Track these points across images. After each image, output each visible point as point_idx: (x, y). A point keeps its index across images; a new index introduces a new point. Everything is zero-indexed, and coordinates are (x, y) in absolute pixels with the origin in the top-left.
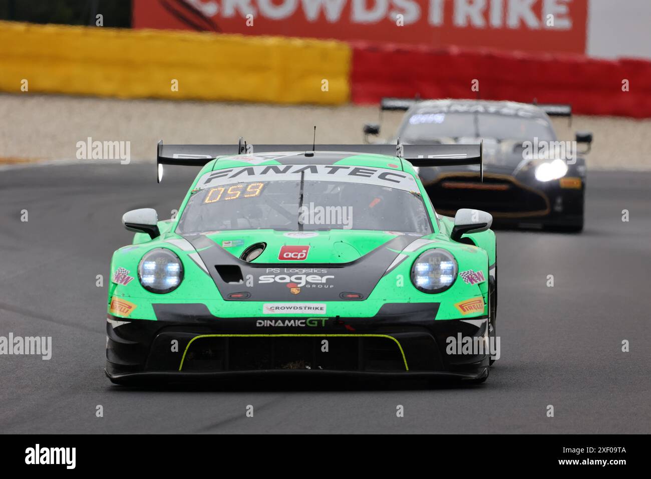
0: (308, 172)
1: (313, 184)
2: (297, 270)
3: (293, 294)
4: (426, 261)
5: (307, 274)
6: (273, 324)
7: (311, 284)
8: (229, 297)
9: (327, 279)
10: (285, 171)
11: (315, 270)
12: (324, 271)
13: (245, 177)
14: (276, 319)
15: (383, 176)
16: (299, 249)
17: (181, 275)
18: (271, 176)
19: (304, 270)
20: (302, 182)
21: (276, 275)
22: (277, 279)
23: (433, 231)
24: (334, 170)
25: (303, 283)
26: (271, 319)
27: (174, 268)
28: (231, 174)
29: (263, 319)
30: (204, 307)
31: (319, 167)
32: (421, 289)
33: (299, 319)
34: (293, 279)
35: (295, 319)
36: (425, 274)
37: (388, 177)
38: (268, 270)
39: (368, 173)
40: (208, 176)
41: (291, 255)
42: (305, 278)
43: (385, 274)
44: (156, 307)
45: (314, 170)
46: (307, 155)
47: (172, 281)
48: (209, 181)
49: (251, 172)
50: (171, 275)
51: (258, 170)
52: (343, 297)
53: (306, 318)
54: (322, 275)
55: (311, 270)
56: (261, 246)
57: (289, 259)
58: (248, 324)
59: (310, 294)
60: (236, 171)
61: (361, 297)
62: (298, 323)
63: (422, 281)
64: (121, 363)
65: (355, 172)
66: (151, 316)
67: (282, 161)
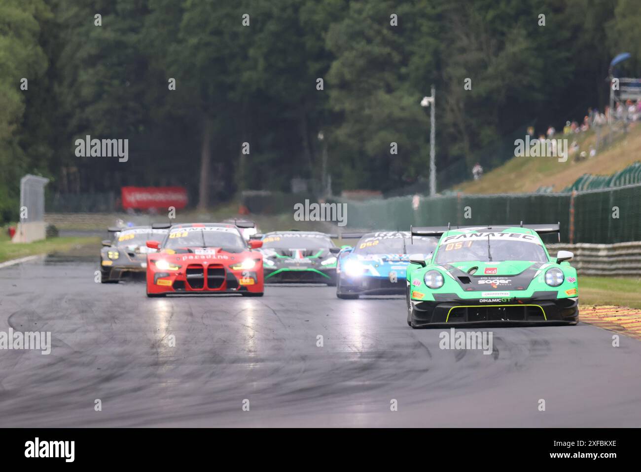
0: (491, 235)
1: (494, 241)
2: (494, 278)
3: (494, 288)
4: (550, 273)
5: (499, 280)
6: (487, 301)
7: (502, 284)
8: (466, 290)
9: (509, 282)
10: (480, 235)
11: (502, 278)
12: (506, 278)
13: (462, 239)
14: (488, 299)
15: (524, 237)
16: (493, 269)
17: (443, 281)
18: (474, 238)
19: (498, 278)
20: (489, 240)
21: (486, 280)
22: (486, 282)
23: (549, 261)
24: (502, 235)
25: (498, 283)
26: (486, 299)
27: (440, 278)
28: (456, 237)
29: (483, 299)
30: (455, 295)
31: (495, 233)
32: (550, 285)
33: (498, 298)
34: (493, 281)
35: (496, 299)
36: (551, 278)
37: (526, 237)
38: (481, 278)
39: (518, 236)
40: (445, 239)
41: (490, 272)
42: (498, 282)
43: (533, 279)
44: (434, 295)
45: (493, 235)
46: (489, 228)
47: (440, 284)
48: (446, 241)
49: (465, 236)
50: (438, 281)
51: (468, 235)
52: (516, 289)
53: (501, 298)
54: (506, 280)
55: (501, 278)
56: (476, 268)
57: (489, 273)
58: (476, 302)
59: (501, 288)
60: (458, 236)
61: (524, 288)
62: (498, 300)
63: (550, 282)
64: (419, 319)
65: (511, 235)
66: (432, 299)
67: (478, 231)
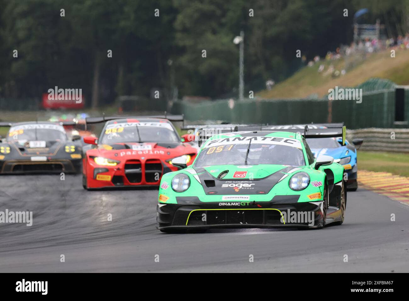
0: (253, 139)
1: (254, 145)
2: (239, 182)
3: (236, 192)
4: (296, 177)
5: (243, 183)
6: (226, 204)
7: (244, 187)
8: (208, 194)
9: (252, 185)
10: (243, 139)
11: (247, 182)
12: (250, 182)
13: (225, 143)
14: (228, 202)
15: (286, 141)
16: (242, 173)
17: (189, 184)
19: (242, 182)
20: (250, 144)
21: (230, 184)
22: (230, 185)
24: (265, 138)
25: (241, 187)
26: (225, 202)
27: (187, 181)
28: (219, 141)
29: (222, 202)
30: (197, 198)
31: (258, 138)
32: (293, 189)
34: (237, 185)
35: (236, 202)
36: (296, 183)
37: (288, 141)
38: (226, 182)
39: (279, 140)
40: (210, 142)
41: (239, 175)
42: (242, 185)
43: (277, 183)
44: (177, 198)
45: (256, 139)
46: (254, 133)
47: (185, 187)
48: (210, 144)
49: (228, 140)
50: (185, 184)
51: (231, 139)
52: (257, 193)
53: (240, 202)
54: (249, 184)
55: (245, 182)
56: (226, 172)
58: (215, 205)
59: (244, 192)
60: (222, 140)
61: (266, 193)
62: (237, 204)
63: (294, 186)
64: (163, 222)
65: (274, 140)
66: (174, 202)
67: (243, 135)
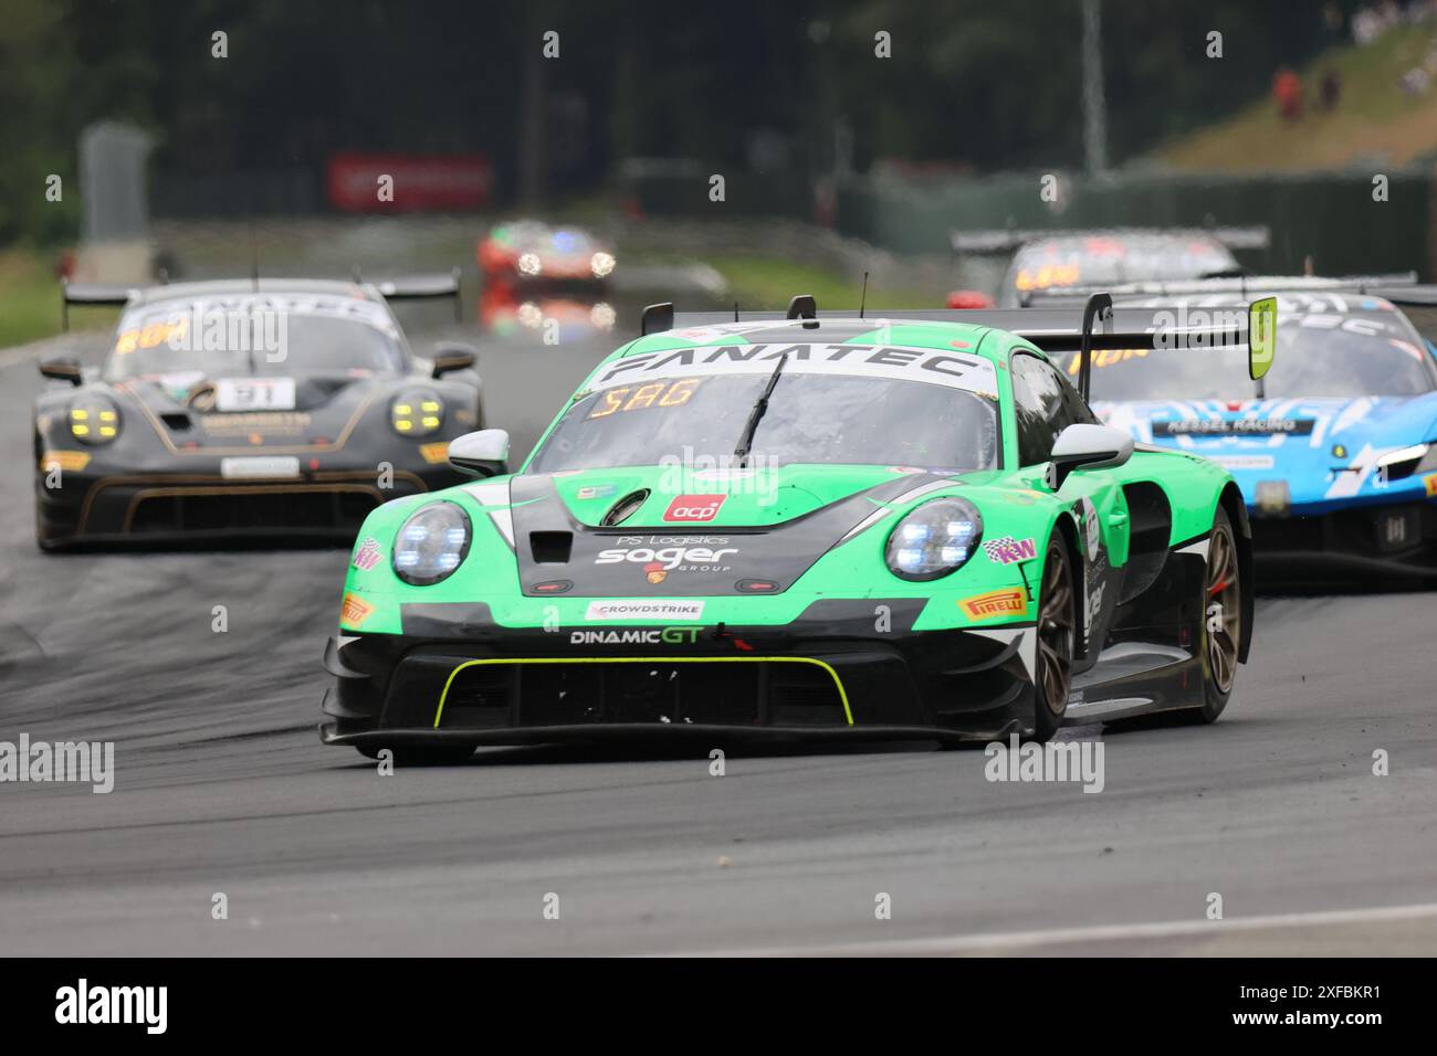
1: (796, 379)
2: (675, 540)
3: (651, 584)
4: (923, 519)
5: (690, 546)
6: (600, 639)
7: (691, 563)
8: (532, 590)
9: (723, 556)
10: (750, 356)
13: (673, 369)
15: (931, 365)
16: (705, 501)
17: (465, 550)
18: (722, 366)
19: (686, 539)
20: (776, 376)
21: (632, 548)
22: (631, 557)
23: (1001, 466)
24: (842, 353)
25: (676, 562)
26: (597, 629)
27: (458, 536)
28: (651, 362)
29: (584, 629)
30: (486, 609)
31: (818, 348)
32: (901, 574)
33: (648, 629)
34: (660, 555)
36: (914, 546)
37: (939, 365)
38: (620, 540)
39: (906, 358)
40: (613, 367)
41: (688, 512)
42: (681, 555)
43: (836, 545)
45: (806, 354)
46: (806, 326)
47: (449, 561)
48: (611, 376)
49: (687, 358)
50: (448, 551)
51: (701, 355)
52: (743, 588)
53: (661, 628)
54: (715, 549)
55: (699, 539)
56: (639, 496)
58: (558, 641)
60: (664, 357)
61: (775, 587)
62: (646, 637)
63: (907, 558)
65: (880, 357)
66: (394, 626)
67: (750, 337)
